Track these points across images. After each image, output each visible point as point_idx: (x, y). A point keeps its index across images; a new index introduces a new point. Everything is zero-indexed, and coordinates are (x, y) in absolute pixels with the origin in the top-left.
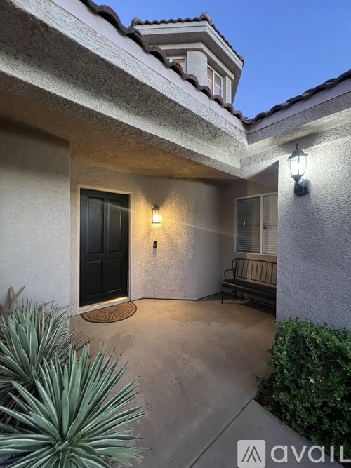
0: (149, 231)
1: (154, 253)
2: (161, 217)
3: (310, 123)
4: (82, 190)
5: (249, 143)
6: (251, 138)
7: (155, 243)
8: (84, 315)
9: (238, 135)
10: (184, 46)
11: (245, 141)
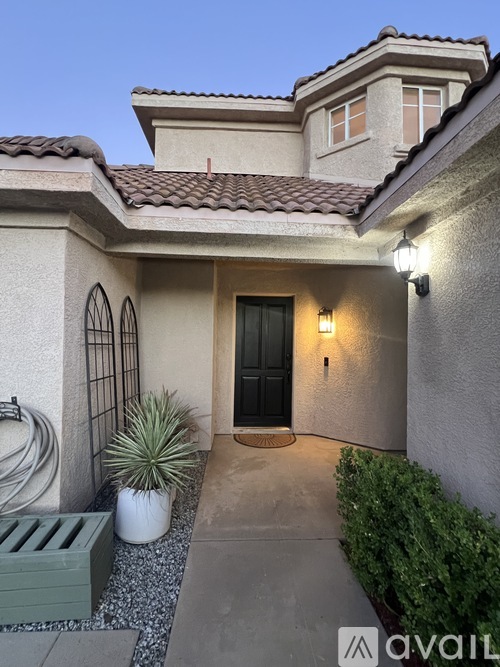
0: (320, 343)
1: (326, 374)
2: (334, 324)
3: (392, 214)
4: (239, 299)
5: (359, 236)
6: (359, 231)
7: (326, 360)
8: (237, 437)
9: (338, 233)
10: (361, 83)
11: (352, 236)
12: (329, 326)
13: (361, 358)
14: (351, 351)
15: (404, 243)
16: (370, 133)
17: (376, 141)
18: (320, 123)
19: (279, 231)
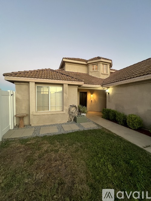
0: (91, 98)
1: (92, 102)
4: (80, 92)
9: (100, 87)
10: (97, 63)
11: (101, 87)
12: (92, 96)
13: (96, 100)
14: (95, 99)
15: (107, 89)
16: (98, 70)
17: (99, 72)
18: (91, 67)
19: (95, 87)
